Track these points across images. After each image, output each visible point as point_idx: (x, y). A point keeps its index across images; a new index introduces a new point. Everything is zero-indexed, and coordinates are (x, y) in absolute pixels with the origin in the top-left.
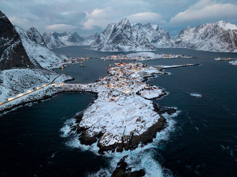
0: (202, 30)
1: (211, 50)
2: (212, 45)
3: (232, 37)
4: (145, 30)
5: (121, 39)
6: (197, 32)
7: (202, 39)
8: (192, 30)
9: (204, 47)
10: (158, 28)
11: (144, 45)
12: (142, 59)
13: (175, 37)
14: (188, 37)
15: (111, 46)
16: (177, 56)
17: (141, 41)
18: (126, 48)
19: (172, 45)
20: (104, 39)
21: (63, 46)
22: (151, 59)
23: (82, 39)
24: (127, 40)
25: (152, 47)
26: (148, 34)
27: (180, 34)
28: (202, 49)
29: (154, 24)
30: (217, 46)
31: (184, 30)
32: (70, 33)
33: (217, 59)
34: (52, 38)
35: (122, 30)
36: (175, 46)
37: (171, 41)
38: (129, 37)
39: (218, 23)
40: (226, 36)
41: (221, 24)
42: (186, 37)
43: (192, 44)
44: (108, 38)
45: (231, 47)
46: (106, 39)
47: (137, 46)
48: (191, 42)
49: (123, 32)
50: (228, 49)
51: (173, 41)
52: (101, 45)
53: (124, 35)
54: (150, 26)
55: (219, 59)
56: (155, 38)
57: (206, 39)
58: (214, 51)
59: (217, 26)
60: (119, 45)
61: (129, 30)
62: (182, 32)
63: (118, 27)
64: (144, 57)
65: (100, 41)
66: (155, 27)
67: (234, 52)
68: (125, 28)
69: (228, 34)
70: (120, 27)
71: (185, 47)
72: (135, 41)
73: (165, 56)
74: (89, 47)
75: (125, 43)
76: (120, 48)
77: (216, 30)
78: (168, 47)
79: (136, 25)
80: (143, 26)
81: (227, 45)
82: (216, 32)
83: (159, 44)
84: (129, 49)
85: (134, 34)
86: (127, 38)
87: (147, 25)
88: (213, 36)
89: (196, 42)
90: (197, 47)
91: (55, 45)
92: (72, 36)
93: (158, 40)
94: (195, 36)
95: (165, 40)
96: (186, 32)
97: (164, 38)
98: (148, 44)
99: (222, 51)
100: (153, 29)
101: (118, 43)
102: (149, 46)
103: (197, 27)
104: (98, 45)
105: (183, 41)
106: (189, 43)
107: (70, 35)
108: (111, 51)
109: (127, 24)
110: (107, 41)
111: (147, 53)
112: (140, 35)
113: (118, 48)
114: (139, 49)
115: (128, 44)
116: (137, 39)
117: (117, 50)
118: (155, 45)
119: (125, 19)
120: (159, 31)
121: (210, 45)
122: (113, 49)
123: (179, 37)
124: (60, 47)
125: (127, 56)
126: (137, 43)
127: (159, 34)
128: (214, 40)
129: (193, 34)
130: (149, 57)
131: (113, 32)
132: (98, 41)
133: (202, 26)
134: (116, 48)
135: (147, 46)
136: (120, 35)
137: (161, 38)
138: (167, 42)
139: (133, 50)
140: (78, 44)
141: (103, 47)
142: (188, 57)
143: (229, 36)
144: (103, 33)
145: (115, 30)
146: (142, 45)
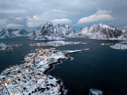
0: (91, 28)
1: (97, 38)
2: (97, 36)
3: (107, 32)
4: (62, 28)
5: (47, 32)
6: (89, 29)
7: (92, 32)
8: (86, 28)
9: (93, 37)
10: (69, 27)
11: (61, 36)
12: (57, 45)
13: (78, 32)
14: (85, 32)
15: (41, 37)
16: (78, 43)
17: (59, 34)
18: (50, 38)
19: (77, 36)
20: (37, 33)
21: (14, 37)
22: (63, 45)
23: (28, 33)
24: (50, 33)
25: (65, 37)
26: (64, 30)
27: (80, 30)
28: (92, 38)
29: (67, 25)
30: (100, 37)
31: (82, 28)
32: (20, 29)
33: (102, 45)
34: (7, 32)
35: (47, 28)
36: (78, 37)
37: (76, 34)
38: (52, 31)
39: (99, 25)
40: (104, 31)
41: (101, 25)
42: (83, 31)
43: (87, 36)
44: (40, 32)
45: (108, 37)
46: (38, 33)
47: (56, 37)
48: (87, 34)
49: (48, 29)
50: (106, 38)
51: (77, 34)
52: (35, 36)
53: (49, 30)
54: (65, 26)
55: (103, 44)
56: (67, 32)
57: (94, 33)
58: (99, 39)
59: (99, 26)
60: (46, 36)
61: (52, 27)
62: (81, 29)
63: (45, 26)
64: (58, 44)
65: (35, 34)
66: (67, 26)
67: (109, 39)
68: (49, 26)
69: (105, 30)
70: (46, 26)
71: (84, 37)
72: (55, 34)
73: (72, 43)
74: (29, 37)
75: (49, 35)
76: (46, 38)
77: (99, 28)
78: (74, 37)
79: (57, 25)
80: (61, 26)
81: (105, 36)
82: (99, 29)
83: (70, 36)
84: (52, 38)
85: (55, 30)
86: (51, 32)
87: (63, 25)
88: (98, 31)
89: (89, 34)
90: (89, 37)
91: (9, 36)
92: (21, 31)
93: (69, 33)
94: (88, 31)
95: (72, 34)
96: (83, 29)
97: (72, 32)
98: (63, 36)
99: (103, 39)
100: (66, 27)
101: (45, 35)
102: (63, 37)
103: (89, 27)
104: (34, 36)
105: (82, 34)
106: (85, 35)
107: (20, 31)
108: (41, 40)
109: (50, 24)
110: (39, 34)
111: (60, 41)
112: (58, 30)
113: (45, 38)
114: (57, 38)
115: (51, 35)
116: (56, 32)
117: (44, 39)
118: (67, 36)
119: (50, 21)
120: (69, 28)
121: (96, 36)
122: (42, 39)
123: (80, 32)
124: (12, 37)
125: (48, 43)
126: (57, 35)
127: (69, 30)
128: (98, 33)
129: (87, 30)
130: (61, 44)
131: (42, 29)
132: (34, 34)
133: (92, 26)
134: (44, 38)
135: (62, 37)
136: (46, 30)
137: (71, 33)
138: (74, 35)
139: (54, 39)
140: (25, 36)
141: (36, 37)
142: (86, 43)
143: (106, 31)
144: (37, 29)
145: (44, 27)
146: (59, 36)
